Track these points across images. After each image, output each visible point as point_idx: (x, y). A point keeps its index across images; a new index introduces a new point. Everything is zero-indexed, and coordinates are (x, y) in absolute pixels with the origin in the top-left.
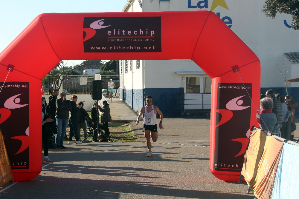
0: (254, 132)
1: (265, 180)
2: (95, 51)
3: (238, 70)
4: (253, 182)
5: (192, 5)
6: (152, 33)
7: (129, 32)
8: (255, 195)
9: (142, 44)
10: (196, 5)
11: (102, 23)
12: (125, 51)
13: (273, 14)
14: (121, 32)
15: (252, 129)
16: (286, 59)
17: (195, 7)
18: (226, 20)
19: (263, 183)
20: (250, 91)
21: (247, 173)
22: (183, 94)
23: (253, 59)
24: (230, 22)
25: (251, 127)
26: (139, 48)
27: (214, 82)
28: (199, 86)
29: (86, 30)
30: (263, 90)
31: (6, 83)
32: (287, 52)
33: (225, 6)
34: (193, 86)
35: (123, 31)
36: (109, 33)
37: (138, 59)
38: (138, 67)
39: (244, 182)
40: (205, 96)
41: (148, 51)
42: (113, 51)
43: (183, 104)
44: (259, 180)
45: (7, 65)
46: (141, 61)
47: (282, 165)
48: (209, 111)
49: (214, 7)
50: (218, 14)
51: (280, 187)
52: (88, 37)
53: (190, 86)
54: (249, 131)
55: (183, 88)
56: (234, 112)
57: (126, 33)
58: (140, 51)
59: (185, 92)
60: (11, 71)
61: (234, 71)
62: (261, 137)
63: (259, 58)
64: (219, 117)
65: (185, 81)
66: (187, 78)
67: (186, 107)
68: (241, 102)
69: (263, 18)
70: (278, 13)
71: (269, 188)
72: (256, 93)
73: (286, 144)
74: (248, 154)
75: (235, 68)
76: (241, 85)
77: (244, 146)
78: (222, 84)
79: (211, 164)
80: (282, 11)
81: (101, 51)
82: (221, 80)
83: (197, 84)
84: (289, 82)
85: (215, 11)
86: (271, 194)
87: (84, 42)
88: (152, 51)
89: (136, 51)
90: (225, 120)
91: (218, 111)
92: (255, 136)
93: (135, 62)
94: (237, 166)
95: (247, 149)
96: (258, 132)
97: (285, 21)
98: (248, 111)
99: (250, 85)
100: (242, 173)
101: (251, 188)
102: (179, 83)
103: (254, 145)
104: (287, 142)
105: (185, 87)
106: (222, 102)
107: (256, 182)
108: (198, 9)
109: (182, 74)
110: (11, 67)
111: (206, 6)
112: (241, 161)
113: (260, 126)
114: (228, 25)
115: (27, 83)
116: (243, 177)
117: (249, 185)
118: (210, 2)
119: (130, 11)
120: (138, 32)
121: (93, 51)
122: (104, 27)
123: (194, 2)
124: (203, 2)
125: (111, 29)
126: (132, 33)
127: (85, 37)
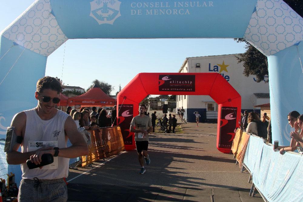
0: (238, 130)
2: (164, 90)
3: (231, 101)
4: (236, 153)
6: (191, 82)
7: (180, 82)
8: (237, 159)
9: (186, 88)
10: (213, 70)
11: (168, 78)
12: (178, 91)
13: (248, 75)
14: (176, 82)
15: (237, 129)
16: (254, 96)
17: (212, 71)
18: (227, 77)
19: (241, 154)
20: (236, 111)
21: (234, 150)
22: (206, 111)
23: (238, 96)
24: (229, 78)
26: (184, 90)
27: (220, 106)
28: (214, 108)
29: (160, 81)
31: (123, 105)
32: (255, 93)
34: (211, 107)
36: (171, 82)
37: (185, 95)
38: (185, 98)
39: (232, 154)
40: (216, 113)
41: (189, 91)
42: (172, 90)
43: (206, 116)
44: (239, 152)
45: (124, 96)
47: (249, 146)
48: (217, 120)
49: (221, 71)
50: (223, 74)
51: (248, 156)
52: (161, 84)
53: (209, 107)
54: (235, 129)
56: (229, 120)
57: (179, 82)
58: (185, 91)
59: (207, 110)
60: (125, 99)
61: (229, 101)
62: (240, 133)
64: (222, 123)
66: (208, 104)
67: (208, 118)
68: (232, 116)
69: (243, 76)
70: (250, 75)
73: (251, 136)
74: (234, 140)
75: (229, 100)
76: (232, 108)
77: (233, 136)
78: (223, 107)
79: (217, 145)
80: (252, 74)
81: (167, 90)
82: (223, 105)
83: (213, 107)
84: (255, 107)
85: (222, 73)
87: (159, 86)
88: (191, 91)
89: (182, 91)
90: (224, 124)
91: (221, 120)
92: (238, 132)
93: (184, 96)
94: (229, 146)
95: (234, 138)
97: (254, 78)
98: (235, 120)
99: (236, 108)
100: (232, 149)
101: (235, 157)
102: (204, 106)
103: (237, 136)
105: (207, 108)
106: (223, 116)
107: (237, 153)
108: (213, 72)
109: (206, 102)
110: (125, 97)
111: (217, 70)
112: (231, 144)
114: (227, 80)
115: (132, 105)
116: (232, 151)
117: (234, 155)
118: (219, 68)
119: (182, 72)
120: (184, 82)
121: (163, 90)
122: (168, 79)
123: (212, 68)
124: (216, 68)
125: (172, 80)
126: (182, 82)
127: (159, 84)
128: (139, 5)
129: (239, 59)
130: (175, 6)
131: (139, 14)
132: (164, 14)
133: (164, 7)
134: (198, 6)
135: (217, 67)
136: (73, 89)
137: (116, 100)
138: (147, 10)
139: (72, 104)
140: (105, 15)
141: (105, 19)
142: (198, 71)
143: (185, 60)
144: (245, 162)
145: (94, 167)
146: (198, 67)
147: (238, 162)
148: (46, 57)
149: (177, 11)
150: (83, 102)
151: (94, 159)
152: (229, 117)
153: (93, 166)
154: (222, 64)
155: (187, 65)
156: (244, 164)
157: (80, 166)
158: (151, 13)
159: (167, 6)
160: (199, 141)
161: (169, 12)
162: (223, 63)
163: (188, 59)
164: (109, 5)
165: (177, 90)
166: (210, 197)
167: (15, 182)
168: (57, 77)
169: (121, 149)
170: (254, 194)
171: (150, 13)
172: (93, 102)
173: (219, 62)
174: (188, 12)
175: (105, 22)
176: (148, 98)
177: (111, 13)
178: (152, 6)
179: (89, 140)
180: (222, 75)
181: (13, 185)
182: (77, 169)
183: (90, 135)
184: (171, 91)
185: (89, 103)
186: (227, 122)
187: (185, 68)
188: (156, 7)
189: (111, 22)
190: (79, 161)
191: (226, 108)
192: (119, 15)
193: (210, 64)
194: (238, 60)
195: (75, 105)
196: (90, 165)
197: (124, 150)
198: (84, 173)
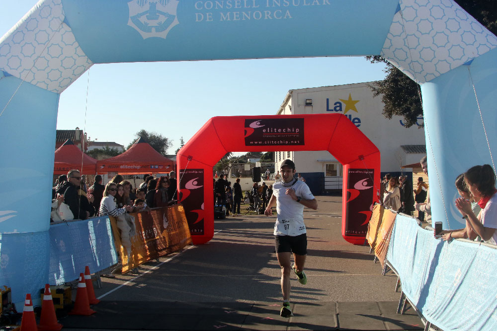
0: (375, 206)
1: (383, 243)
2: (254, 144)
3: (363, 159)
4: (374, 244)
5: (330, 109)
6: (297, 130)
7: (279, 130)
8: (376, 254)
9: (289, 139)
11: (259, 123)
12: (277, 144)
13: (390, 116)
14: (274, 131)
15: (374, 204)
16: (402, 150)
17: (332, 110)
18: (356, 121)
19: (381, 245)
20: (372, 175)
21: (370, 238)
23: (375, 150)
24: (359, 121)
25: (373, 202)
26: (287, 142)
27: (345, 168)
28: (336, 171)
29: (247, 129)
30: (383, 175)
31: (187, 170)
32: (403, 144)
33: (355, 110)
34: (331, 171)
35: (275, 129)
36: (264, 131)
37: (289, 151)
38: (289, 156)
39: (368, 245)
40: (339, 179)
41: (294, 144)
42: (267, 144)
43: (324, 185)
44: (378, 242)
45: (188, 156)
46: (291, 152)
47: (395, 231)
48: (341, 190)
49: (347, 110)
50: (350, 116)
51: (393, 248)
53: (329, 171)
54: (372, 205)
55: (324, 173)
56: (361, 191)
57: (277, 130)
58: (288, 144)
59: (325, 176)
60: (191, 161)
61: (361, 160)
62: (380, 210)
63: (379, 149)
64: (349, 195)
65: (325, 167)
66: (327, 165)
67: (326, 188)
68: (366, 183)
69: (383, 118)
70: (394, 116)
71: (386, 248)
72: (377, 177)
73: (398, 216)
74: (370, 222)
75: (361, 157)
76: (366, 170)
77: (368, 217)
78: (351, 170)
79: (343, 231)
80: (397, 114)
81: (258, 144)
82: (350, 166)
83: (334, 169)
84: (404, 168)
85: (348, 114)
86: (387, 252)
88: (297, 144)
89: (285, 144)
90: (353, 198)
91: (348, 190)
92: (376, 210)
93: (286, 152)
94: (363, 232)
95: (370, 219)
96: (378, 206)
97: (401, 121)
98: (371, 191)
99: (372, 170)
100: (367, 238)
101: (373, 250)
102: (321, 169)
103: (375, 216)
104: (398, 213)
107: (376, 244)
108: (334, 112)
109: (323, 162)
110: (190, 157)
111: (341, 110)
112: (365, 229)
113: (380, 201)
114: (356, 124)
115: (202, 170)
116: (367, 241)
117: (371, 247)
118: (344, 106)
119: (282, 113)
120: (286, 130)
121: (252, 145)
122: (260, 126)
123: (332, 107)
124: (338, 106)
125: (266, 128)
126: (282, 131)
127: (245, 134)
128: (209, 5)
129: (374, 89)
130: (268, 6)
131: (208, 20)
132: (249, 18)
133: (249, 7)
134: (305, 4)
135: (340, 104)
136: (105, 147)
137: (176, 162)
138: (222, 14)
139: (104, 171)
140: (153, 23)
141: (153, 29)
142: (308, 111)
143: (287, 94)
144: (389, 258)
145: (141, 273)
146: (309, 104)
147: (378, 258)
148: (58, 95)
149: (270, 13)
150: (122, 167)
151: (142, 259)
152: (361, 185)
153: (140, 271)
154: (347, 99)
155: (290, 103)
156: (388, 262)
157: (119, 272)
158: (229, 18)
159: (254, 7)
160: (313, 226)
161: (257, 15)
162: (350, 98)
163: (291, 92)
164: (159, 7)
165: (274, 144)
166: (333, 316)
167: (13, 302)
168: (77, 128)
169: (185, 242)
170: (405, 310)
171: (227, 18)
172: (138, 167)
173: (343, 96)
174: (289, 15)
175: (154, 34)
176: (228, 158)
177: (162, 19)
178: (229, 6)
179: (132, 229)
180: (348, 117)
181: (9, 306)
182: (113, 278)
183: (133, 221)
184: (265, 145)
185: (132, 169)
186: (358, 193)
187: (287, 108)
188: (236, 7)
189: (163, 35)
190: (116, 265)
191: (355, 170)
192: (176, 22)
193: (328, 100)
194: (374, 92)
195: (109, 172)
196: (134, 270)
197: (190, 245)
198: (126, 283)
